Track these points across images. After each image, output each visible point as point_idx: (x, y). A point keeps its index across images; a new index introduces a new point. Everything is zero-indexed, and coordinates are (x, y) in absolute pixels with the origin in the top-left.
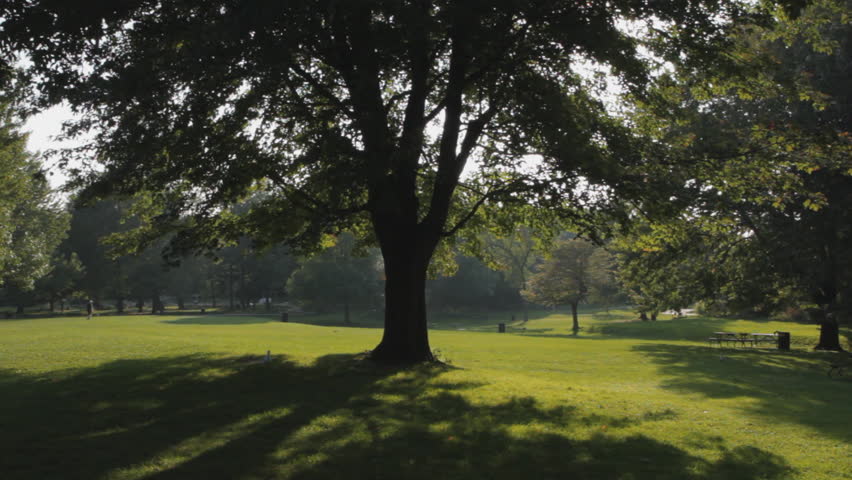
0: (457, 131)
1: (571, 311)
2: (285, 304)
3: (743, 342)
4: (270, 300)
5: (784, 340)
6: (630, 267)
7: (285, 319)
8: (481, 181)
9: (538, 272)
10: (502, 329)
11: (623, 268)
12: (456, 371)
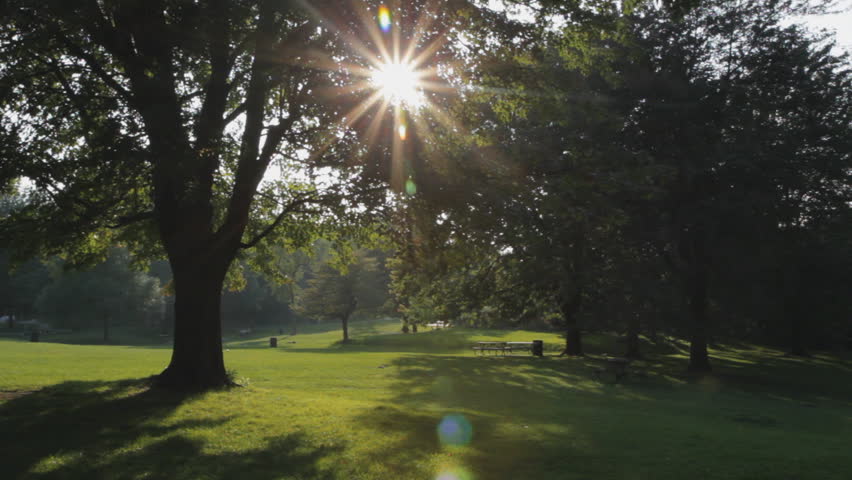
0: (259, 135)
1: (341, 324)
2: (33, 321)
3: (503, 350)
4: (14, 317)
5: (538, 347)
6: (403, 281)
7: (35, 338)
8: (276, 192)
9: (309, 287)
10: (273, 344)
11: (396, 282)
12: (237, 388)
